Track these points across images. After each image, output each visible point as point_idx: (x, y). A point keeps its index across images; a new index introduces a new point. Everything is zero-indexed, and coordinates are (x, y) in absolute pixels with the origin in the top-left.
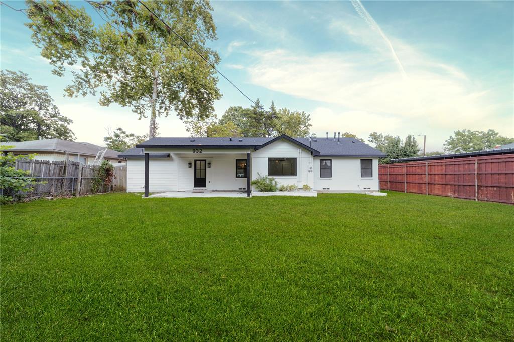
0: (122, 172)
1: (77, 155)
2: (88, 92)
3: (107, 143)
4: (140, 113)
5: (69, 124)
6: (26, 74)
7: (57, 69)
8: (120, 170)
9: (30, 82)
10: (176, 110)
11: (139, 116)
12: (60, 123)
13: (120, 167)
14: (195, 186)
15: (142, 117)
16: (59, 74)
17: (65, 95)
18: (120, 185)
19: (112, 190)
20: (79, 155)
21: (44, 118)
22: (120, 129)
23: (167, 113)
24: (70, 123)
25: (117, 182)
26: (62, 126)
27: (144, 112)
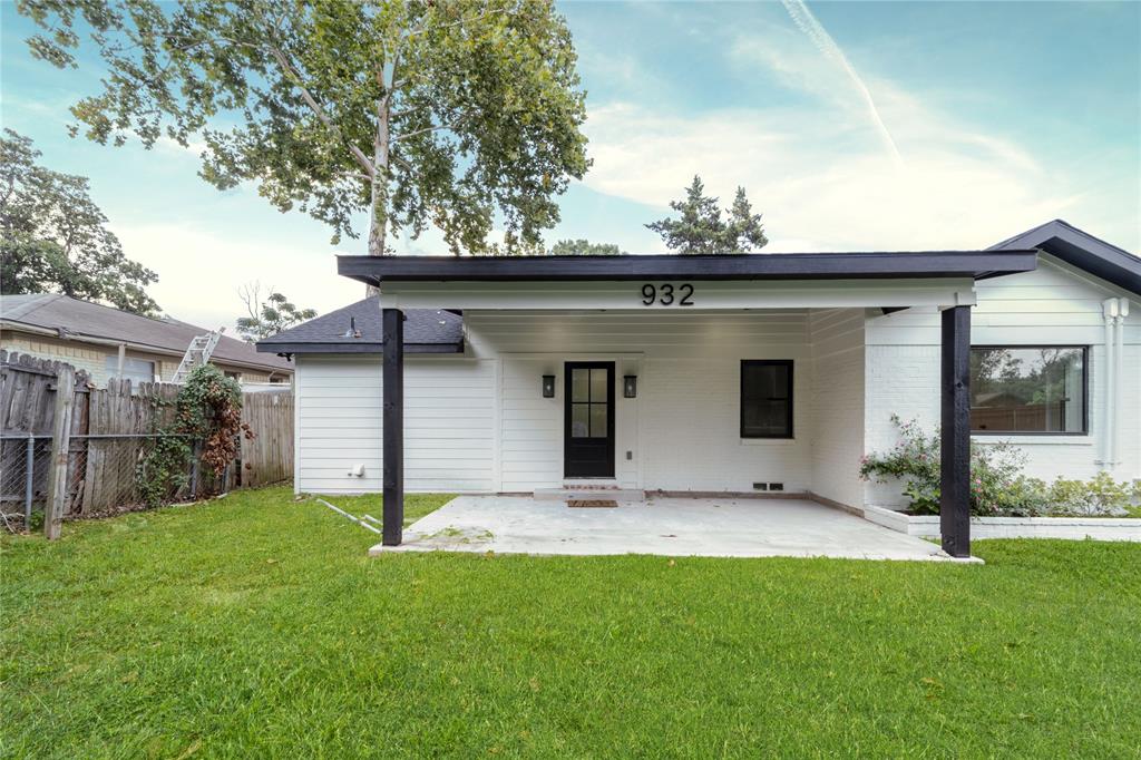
0: (275, 414)
1: (115, 349)
2: (163, 130)
3: (244, 334)
4: (335, 222)
5: (146, 282)
6: (27, 141)
7: (50, 37)
8: (270, 405)
9: (38, 162)
10: (438, 221)
11: (330, 230)
12: (124, 280)
13: (269, 396)
14: (568, 474)
15: (343, 232)
16: (58, 58)
17: (74, 130)
18: (270, 463)
19: (239, 483)
20: (122, 350)
21: (82, 267)
22: (279, 298)
23: (418, 225)
24: (150, 281)
25: (259, 451)
26: (130, 288)
27: (347, 215)
